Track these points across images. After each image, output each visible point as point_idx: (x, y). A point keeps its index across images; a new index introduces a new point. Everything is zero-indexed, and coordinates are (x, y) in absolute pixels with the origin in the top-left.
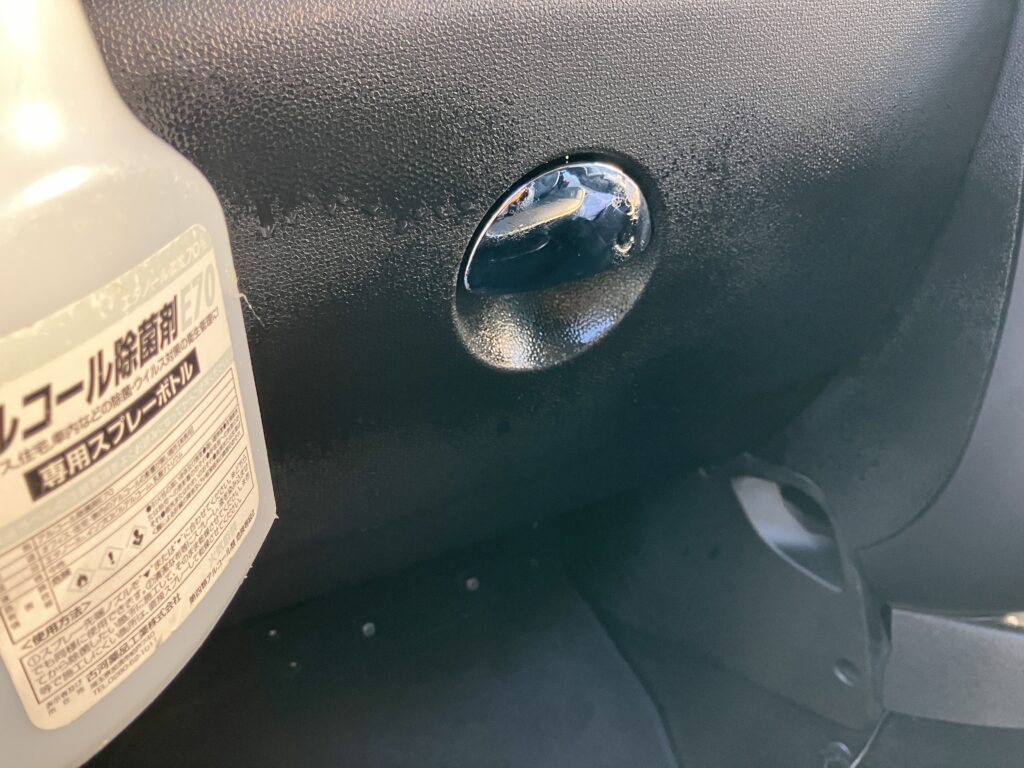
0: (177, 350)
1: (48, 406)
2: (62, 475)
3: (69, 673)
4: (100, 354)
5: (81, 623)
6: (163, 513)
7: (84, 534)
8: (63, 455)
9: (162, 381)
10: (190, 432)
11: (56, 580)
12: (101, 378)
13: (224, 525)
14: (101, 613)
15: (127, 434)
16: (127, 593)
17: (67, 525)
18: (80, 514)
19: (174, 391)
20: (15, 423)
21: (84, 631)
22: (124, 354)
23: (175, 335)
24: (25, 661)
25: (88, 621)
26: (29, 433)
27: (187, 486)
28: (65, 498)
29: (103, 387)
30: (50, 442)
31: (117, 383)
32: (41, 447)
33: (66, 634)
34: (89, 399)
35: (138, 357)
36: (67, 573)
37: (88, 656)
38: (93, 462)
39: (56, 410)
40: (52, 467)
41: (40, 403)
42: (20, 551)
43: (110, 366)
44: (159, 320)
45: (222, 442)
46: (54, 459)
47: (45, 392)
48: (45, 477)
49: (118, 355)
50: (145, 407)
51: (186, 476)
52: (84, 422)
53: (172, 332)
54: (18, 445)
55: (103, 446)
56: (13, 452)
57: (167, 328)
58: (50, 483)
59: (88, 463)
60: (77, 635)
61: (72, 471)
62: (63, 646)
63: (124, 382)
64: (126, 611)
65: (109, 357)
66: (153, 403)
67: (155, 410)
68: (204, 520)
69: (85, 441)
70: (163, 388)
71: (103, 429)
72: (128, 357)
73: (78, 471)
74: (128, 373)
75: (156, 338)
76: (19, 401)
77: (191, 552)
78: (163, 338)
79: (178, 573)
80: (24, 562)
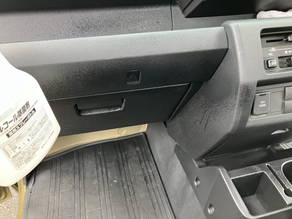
0: (30, 109)
1: (7, 124)
2: (12, 133)
3: (21, 161)
4: (15, 115)
5: (21, 154)
6: (33, 135)
7: (18, 141)
8: (12, 131)
9: (28, 115)
10: (36, 121)
11: (15, 149)
12: (16, 118)
13: (47, 134)
14: (24, 152)
15: (23, 125)
16: (28, 149)
17: (15, 140)
18: (17, 139)
19: (31, 116)
20: (3, 128)
21: (22, 155)
22: (20, 113)
23: (29, 107)
24: (13, 161)
25: (22, 154)
26: (5, 129)
27: (37, 130)
28: (13, 137)
29: (17, 119)
30: (9, 129)
31: (19, 118)
32: (8, 130)
33: (19, 156)
34: (15, 122)
35: (22, 113)
36: (17, 147)
37: (23, 159)
38: (17, 131)
39: (9, 125)
40: (10, 133)
41: (6, 124)
42: (8, 145)
43: (17, 116)
44: (26, 106)
45: (43, 121)
46: (10, 132)
47: (7, 122)
48: (9, 134)
49: (18, 114)
50: (26, 120)
51: (36, 128)
52: (14, 125)
53: (28, 107)
54: (4, 131)
55: (18, 128)
56: (3, 132)
57: (28, 106)
58: (11, 135)
59: (16, 131)
60: (21, 156)
61: (14, 133)
62: (19, 158)
63: (20, 117)
64: (29, 151)
65: (17, 114)
66: (27, 119)
67: (28, 120)
68: (42, 134)
69: (15, 128)
70: (28, 116)
71: (18, 125)
72: (21, 113)
73: (15, 132)
74: (21, 116)
75: (25, 109)
76: (3, 125)
77: (40, 140)
78: (27, 108)
79: (38, 144)
80: (9, 147)
